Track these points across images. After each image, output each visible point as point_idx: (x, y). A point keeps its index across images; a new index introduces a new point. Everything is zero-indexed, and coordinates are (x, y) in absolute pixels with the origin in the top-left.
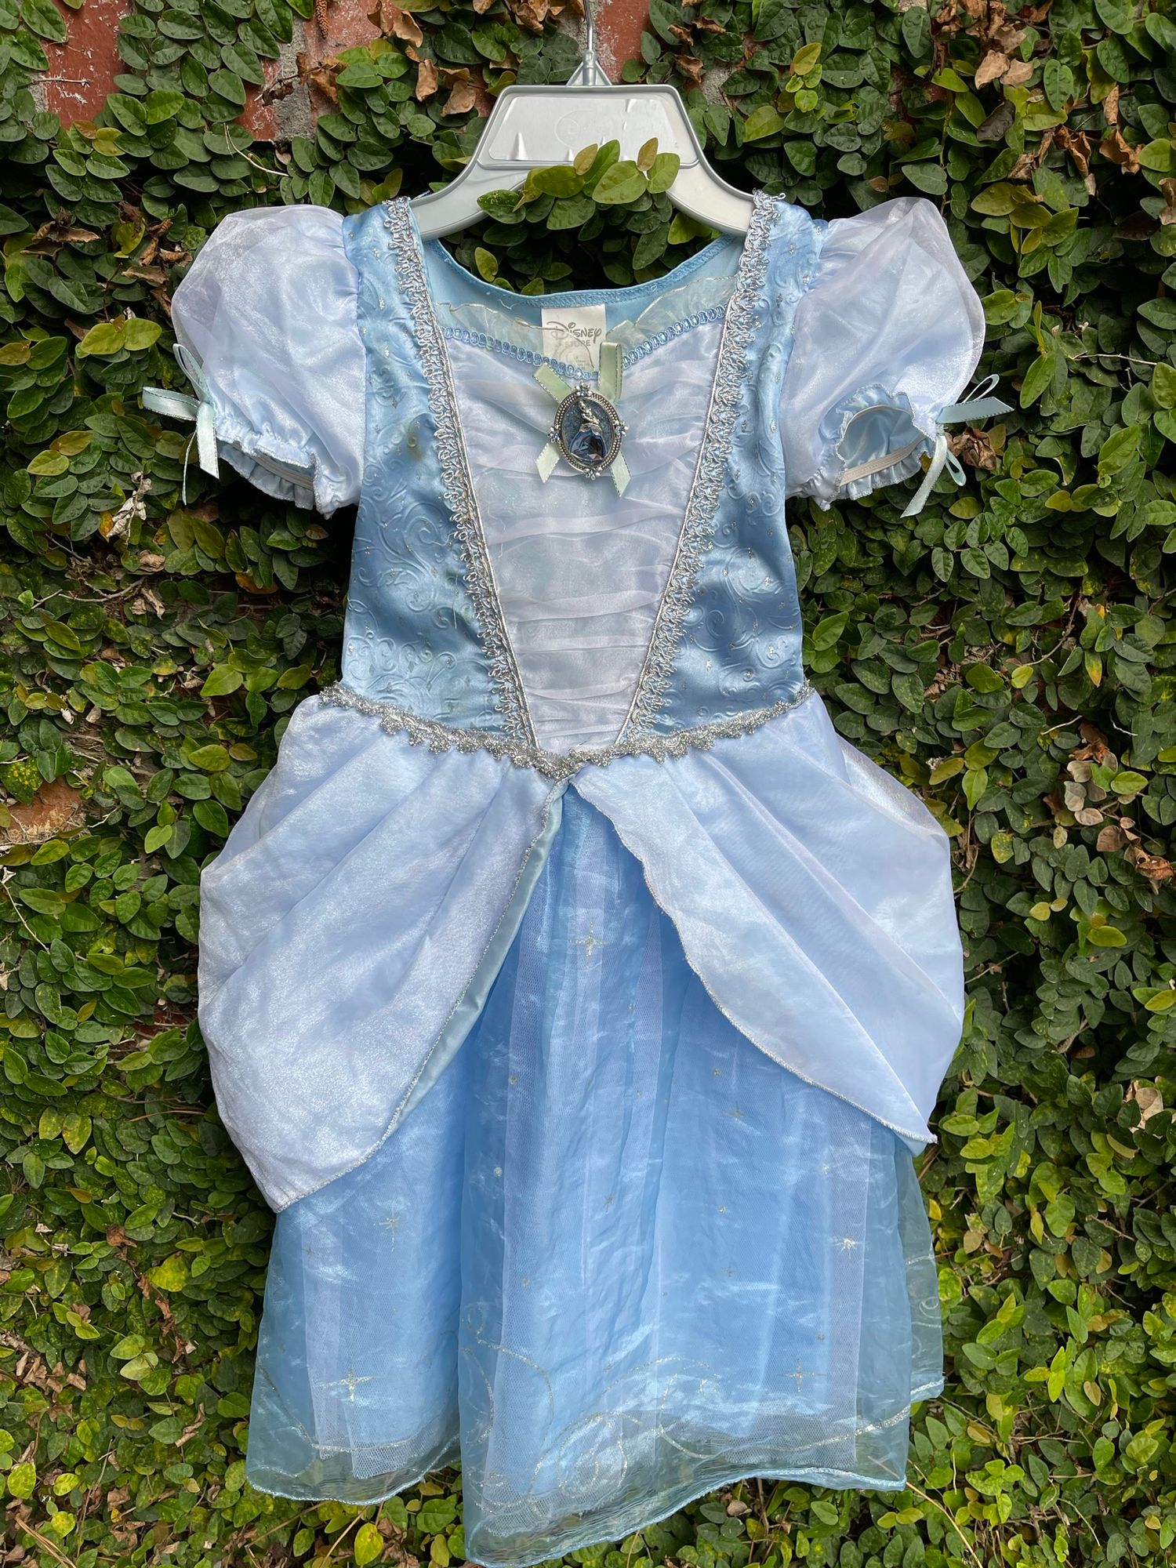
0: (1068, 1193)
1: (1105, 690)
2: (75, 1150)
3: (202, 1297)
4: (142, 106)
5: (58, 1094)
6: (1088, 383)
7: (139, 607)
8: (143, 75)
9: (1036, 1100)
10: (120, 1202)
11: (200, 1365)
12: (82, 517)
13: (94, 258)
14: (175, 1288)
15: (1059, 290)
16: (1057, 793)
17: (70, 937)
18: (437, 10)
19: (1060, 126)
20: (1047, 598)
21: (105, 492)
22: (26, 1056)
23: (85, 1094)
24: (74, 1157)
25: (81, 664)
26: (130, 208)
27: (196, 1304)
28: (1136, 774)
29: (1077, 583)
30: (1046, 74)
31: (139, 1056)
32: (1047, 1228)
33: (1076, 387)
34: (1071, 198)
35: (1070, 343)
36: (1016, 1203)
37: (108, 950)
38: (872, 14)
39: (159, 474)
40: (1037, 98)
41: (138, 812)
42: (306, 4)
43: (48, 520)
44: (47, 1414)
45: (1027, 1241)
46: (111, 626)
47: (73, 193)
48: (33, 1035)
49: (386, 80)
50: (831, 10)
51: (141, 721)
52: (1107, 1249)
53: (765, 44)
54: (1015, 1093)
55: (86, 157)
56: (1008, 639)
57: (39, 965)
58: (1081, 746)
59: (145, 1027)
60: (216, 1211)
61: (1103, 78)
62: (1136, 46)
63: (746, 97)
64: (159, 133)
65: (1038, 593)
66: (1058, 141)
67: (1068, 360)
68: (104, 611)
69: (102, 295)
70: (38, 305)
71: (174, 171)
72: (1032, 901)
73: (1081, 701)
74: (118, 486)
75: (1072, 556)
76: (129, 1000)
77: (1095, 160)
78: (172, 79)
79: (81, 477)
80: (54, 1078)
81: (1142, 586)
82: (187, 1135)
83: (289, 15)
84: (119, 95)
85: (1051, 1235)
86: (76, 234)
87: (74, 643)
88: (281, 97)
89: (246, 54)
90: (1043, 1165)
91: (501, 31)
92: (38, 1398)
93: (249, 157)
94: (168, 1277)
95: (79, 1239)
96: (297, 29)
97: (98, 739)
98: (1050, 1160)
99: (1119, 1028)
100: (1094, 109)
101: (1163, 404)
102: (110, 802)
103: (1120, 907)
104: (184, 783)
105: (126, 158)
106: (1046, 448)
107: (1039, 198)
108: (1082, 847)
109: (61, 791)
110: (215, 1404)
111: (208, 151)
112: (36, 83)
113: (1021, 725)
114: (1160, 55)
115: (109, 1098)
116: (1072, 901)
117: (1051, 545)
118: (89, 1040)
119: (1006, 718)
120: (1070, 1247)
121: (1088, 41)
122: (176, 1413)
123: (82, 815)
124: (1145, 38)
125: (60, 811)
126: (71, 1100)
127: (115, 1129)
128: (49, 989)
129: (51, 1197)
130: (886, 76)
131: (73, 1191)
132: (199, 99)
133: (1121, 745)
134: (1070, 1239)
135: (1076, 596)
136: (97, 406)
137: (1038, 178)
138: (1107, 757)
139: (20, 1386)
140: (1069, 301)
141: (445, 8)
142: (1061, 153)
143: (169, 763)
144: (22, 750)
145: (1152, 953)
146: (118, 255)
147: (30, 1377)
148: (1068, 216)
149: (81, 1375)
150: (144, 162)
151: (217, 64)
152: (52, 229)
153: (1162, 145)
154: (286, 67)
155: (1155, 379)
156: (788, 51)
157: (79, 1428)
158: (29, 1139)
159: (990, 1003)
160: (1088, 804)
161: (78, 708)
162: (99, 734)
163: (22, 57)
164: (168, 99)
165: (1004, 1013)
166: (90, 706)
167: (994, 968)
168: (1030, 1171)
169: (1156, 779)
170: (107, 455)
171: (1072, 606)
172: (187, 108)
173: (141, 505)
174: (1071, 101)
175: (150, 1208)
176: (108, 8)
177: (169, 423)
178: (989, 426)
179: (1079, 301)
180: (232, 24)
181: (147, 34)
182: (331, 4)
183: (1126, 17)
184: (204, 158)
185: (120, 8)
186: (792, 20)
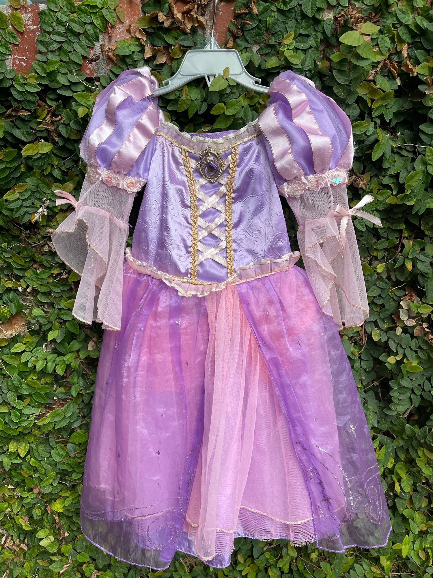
0: (410, 474)
1: (414, 273)
2: (22, 456)
3: (70, 514)
4: (45, 66)
5: (16, 434)
6: (402, 156)
7: (46, 248)
8: (45, 54)
9: (395, 437)
10: (39, 477)
11: (71, 541)
12: (24, 215)
13: (29, 121)
14: (60, 511)
15: (388, 121)
16: (397, 314)
17: (20, 374)
18: (151, 27)
19: (385, 60)
20: (389, 238)
21: (32, 206)
22: (4, 419)
23: (26, 434)
24: (22, 459)
25: (25, 270)
26: (40, 102)
27: (69, 517)
28: (428, 306)
29: (401, 232)
30: (379, 40)
31: (45, 419)
32: (401, 489)
33: (397, 157)
34: (391, 86)
35: (393, 141)
36: (389, 478)
37: (35, 378)
38: (312, 21)
39: (53, 199)
40: (376, 49)
41: (45, 325)
42: (104, 27)
43: (11, 216)
44: (13, 559)
45: (394, 494)
46: (36, 255)
47: (20, 98)
48: (7, 411)
49: (133, 52)
50: (297, 21)
51: (46, 291)
52: (427, 497)
53: (273, 34)
54: (387, 433)
55: (25, 84)
56: (375, 254)
57: (9, 384)
58: (406, 295)
59: (48, 407)
60: (75, 480)
61: (401, 41)
62: (413, 29)
63: (267, 54)
64: (51, 75)
65: (386, 236)
66: (385, 65)
67: (392, 146)
68: (33, 250)
69: (32, 135)
70: (9, 139)
71: (57, 89)
72: (389, 356)
73: (405, 277)
74: (37, 203)
75: (398, 221)
76: (42, 397)
77: (399, 73)
78: (56, 55)
79: (23, 200)
80: (14, 427)
81: (427, 233)
82: (64, 450)
83: (98, 31)
84: (36, 62)
85: (404, 492)
86: (22, 112)
87: (22, 262)
88: (95, 61)
89: (82, 46)
90: (399, 463)
91: (174, 33)
92: (10, 553)
93: (84, 83)
94: (58, 507)
95: (24, 491)
96: (101, 36)
97: (32, 298)
98: (402, 461)
99: (427, 407)
100: (399, 53)
101: (430, 162)
102: (35, 321)
103: (424, 358)
104: (62, 314)
105: (40, 84)
106: (386, 181)
107: (378, 86)
108: (408, 335)
109: (19, 318)
110: (76, 557)
111: (69, 81)
112: (8, 59)
113: (381, 287)
114: (423, 32)
115: (35, 436)
116: (405, 356)
117: (390, 217)
118: (27, 413)
119: (375, 285)
120: (411, 496)
121: (395, 28)
122: (61, 560)
123: (26, 327)
124: (417, 26)
125: (18, 325)
126: (21, 436)
127: (37, 448)
128: (12, 393)
129: (14, 474)
130: (319, 44)
131: (21, 471)
132: (66, 62)
133: (422, 294)
134: (411, 493)
135: (401, 237)
136: (31, 175)
137: (378, 79)
138: (416, 299)
139: (3, 548)
140: (393, 125)
141: (154, 26)
142: (386, 70)
143: (57, 307)
144: (4, 303)
146: (38, 120)
147: (7, 545)
148: (390, 93)
149: (26, 544)
150: (46, 86)
151: (73, 50)
152: (13, 110)
153: (426, 65)
154: (97, 50)
155: (426, 153)
156: (281, 37)
157: (25, 565)
158: (6, 452)
159: (374, 397)
160: (409, 318)
161: (24, 287)
162: (32, 296)
163: (3, 50)
164: (55, 62)
165: (380, 401)
166: (28, 286)
167: (376, 383)
168: (394, 466)
170: (33, 192)
171: (400, 241)
172: (61, 66)
173: (45, 210)
174: (389, 50)
175: (50, 479)
176: (33, 31)
177: (56, 180)
178: (363, 173)
179: (396, 125)
180: (77, 35)
181: (47, 39)
182: (113, 27)
183: (409, 19)
184: (68, 84)
185: (37, 31)
186: (282, 25)
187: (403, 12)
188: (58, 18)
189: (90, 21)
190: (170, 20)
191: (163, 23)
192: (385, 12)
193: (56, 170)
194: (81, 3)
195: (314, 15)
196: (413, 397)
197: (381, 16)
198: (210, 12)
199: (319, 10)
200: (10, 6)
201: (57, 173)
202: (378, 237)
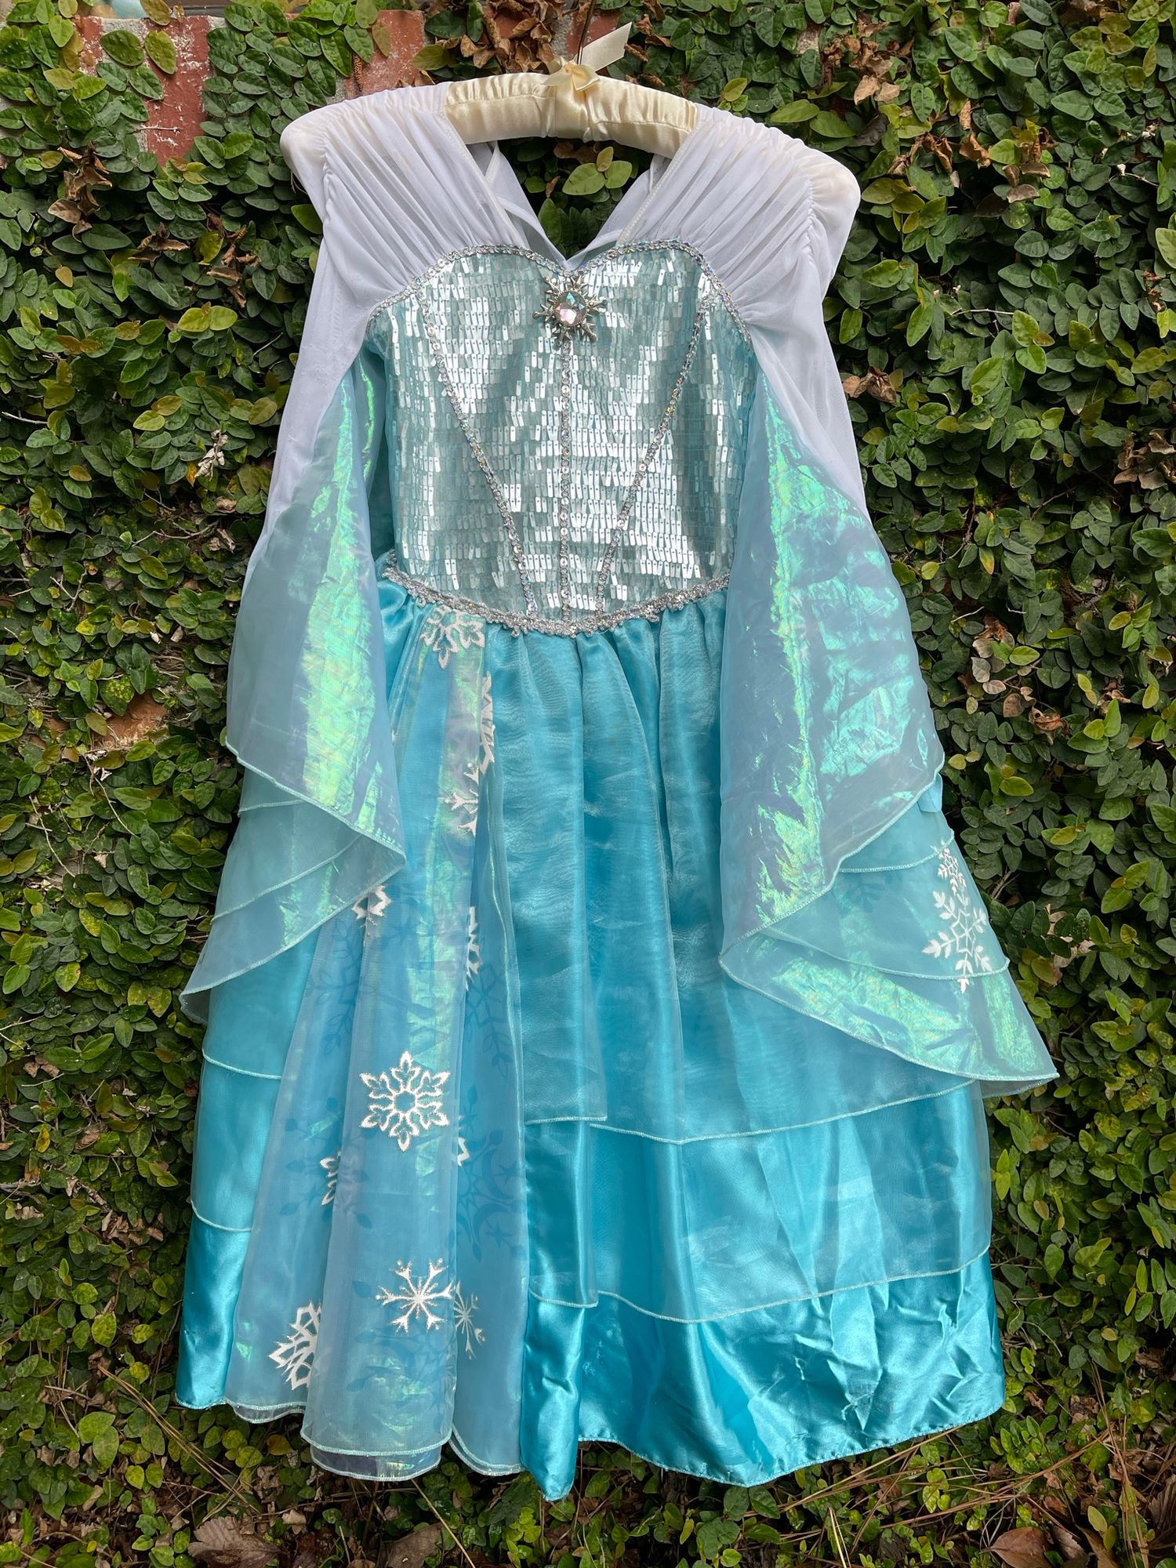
1: (999, 580)
2: (159, 1012)
4: (221, 145)
5: (146, 964)
6: (967, 335)
7: (215, 544)
8: (221, 121)
12: (174, 465)
13: (183, 267)
15: (936, 262)
16: (968, 670)
17: (155, 826)
18: (446, 67)
19: (926, 135)
20: (947, 509)
21: (191, 447)
22: (119, 931)
23: (167, 964)
24: (158, 1021)
25: (166, 593)
28: (1029, 649)
29: (969, 494)
30: (913, 95)
33: (957, 339)
34: (940, 190)
35: (948, 303)
37: (188, 834)
38: (777, 56)
39: (233, 433)
40: (907, 113)
41: (214, 711)
42: (346, 66)
43: (148, 468)
44: (127, 1272)
46: (192, 560)
47: (168, 213)
48: (125, 912)
50: (745, 55)
51: (216, 636)
53: (697, 84)
55: (178, 185)
56: (918, 545)
57: (130, 847)
58: (984, 629)
61: (958, 96)
62: (981, 70)
64: (235, 166)
65: (939, 504)
66: (926, 145)
67: (946, 315)
68: (187, 547)
69: (187, 294)
70: (139, 303)
71: (246, 195)
73: (980, 592)
74: (202, 442)
75: (960, 471)
76: (205, 880)
77: (956, 161)
78: (244, 124)
79: (174, 433)
80: (142, 947)
81: (1023, 498)
83: (333, 74)
84: (203, 138)
86: (172, 244)
87: (163, 575)
96: (339, 86)
97: (180, 658)
100: (954, 120)
101: (1020, 344)
102: (192, 703)
103: (1025, 760)
105: (209, 186)
106: (936, 386)
107: (913, 188)
108: (991, 714)
109: (148, 708)
111: (273, 179)
112: (138, 131)
113: (933, 612)
114: (1002, 77)
116: (985, 759)
117: (946, 463)
118: (172, 914)
119: (919, 607)
121: (944, 68)
124: (988, 64)
125: (146, 723)
126: (154, 971)
128: (138, 870)
131: (156, 1052)
132: (265, 140)
133: (1016, 626)
135: (971, 506)
136: (185, 381)
137: (911, 173)
138: (1005, 637)
140: (946, 269)
141: (453, 66)
142: (929, 156)
144: (118, 669)
145: (1058, 808)
146: (202, 263)
147: (114, 1233)
148: (938, 203)
149: (159, 1227)
150: (223, 189)
151: (278, 113)
152: (152, 241)
153: (1008, 144)
155: (1014, 325)
156: (714, 88)
157: (155, 1284)
158: (120, 1007)
160: (993, 676)
161: (164, 631)
162: (181, 653)
163: (129, 112)
164: (243, 139)
166: (175, 627)
169: (1046, 654)
171: (969, 516)
172: (255, 146)
173: (220, 454)
174: (933, 114)
176: (195, 73)
177: (241, 392)
178: (889, 370)
179: (954, 271)
180: (289, 82)
181: (225, 91)
182: (365, 65)
183: (972, 50)
184: (268, 184)
185: (204, 72)
186: (716, 64)
187: (960, 37)
188: (248, 47)
189: (316, 54)
190: (487, 54)
191: (471, 58)
192: (923, 38)
193: (241, 370)
194: (297, 15)
195: (780, 44)
196: (1007, 850)
197: (914, 47)
198: (567, 36)
199: (791, 32)
200: (147, 20)
201: (242, 376)
202: (923, 507)
